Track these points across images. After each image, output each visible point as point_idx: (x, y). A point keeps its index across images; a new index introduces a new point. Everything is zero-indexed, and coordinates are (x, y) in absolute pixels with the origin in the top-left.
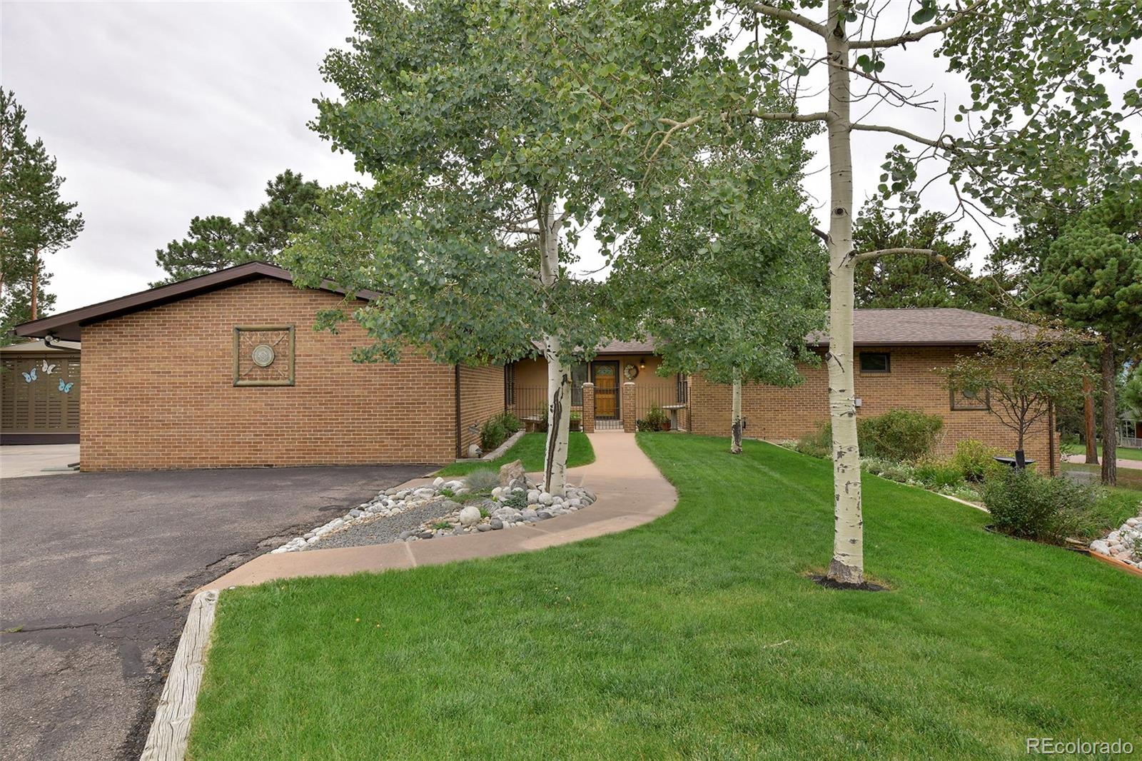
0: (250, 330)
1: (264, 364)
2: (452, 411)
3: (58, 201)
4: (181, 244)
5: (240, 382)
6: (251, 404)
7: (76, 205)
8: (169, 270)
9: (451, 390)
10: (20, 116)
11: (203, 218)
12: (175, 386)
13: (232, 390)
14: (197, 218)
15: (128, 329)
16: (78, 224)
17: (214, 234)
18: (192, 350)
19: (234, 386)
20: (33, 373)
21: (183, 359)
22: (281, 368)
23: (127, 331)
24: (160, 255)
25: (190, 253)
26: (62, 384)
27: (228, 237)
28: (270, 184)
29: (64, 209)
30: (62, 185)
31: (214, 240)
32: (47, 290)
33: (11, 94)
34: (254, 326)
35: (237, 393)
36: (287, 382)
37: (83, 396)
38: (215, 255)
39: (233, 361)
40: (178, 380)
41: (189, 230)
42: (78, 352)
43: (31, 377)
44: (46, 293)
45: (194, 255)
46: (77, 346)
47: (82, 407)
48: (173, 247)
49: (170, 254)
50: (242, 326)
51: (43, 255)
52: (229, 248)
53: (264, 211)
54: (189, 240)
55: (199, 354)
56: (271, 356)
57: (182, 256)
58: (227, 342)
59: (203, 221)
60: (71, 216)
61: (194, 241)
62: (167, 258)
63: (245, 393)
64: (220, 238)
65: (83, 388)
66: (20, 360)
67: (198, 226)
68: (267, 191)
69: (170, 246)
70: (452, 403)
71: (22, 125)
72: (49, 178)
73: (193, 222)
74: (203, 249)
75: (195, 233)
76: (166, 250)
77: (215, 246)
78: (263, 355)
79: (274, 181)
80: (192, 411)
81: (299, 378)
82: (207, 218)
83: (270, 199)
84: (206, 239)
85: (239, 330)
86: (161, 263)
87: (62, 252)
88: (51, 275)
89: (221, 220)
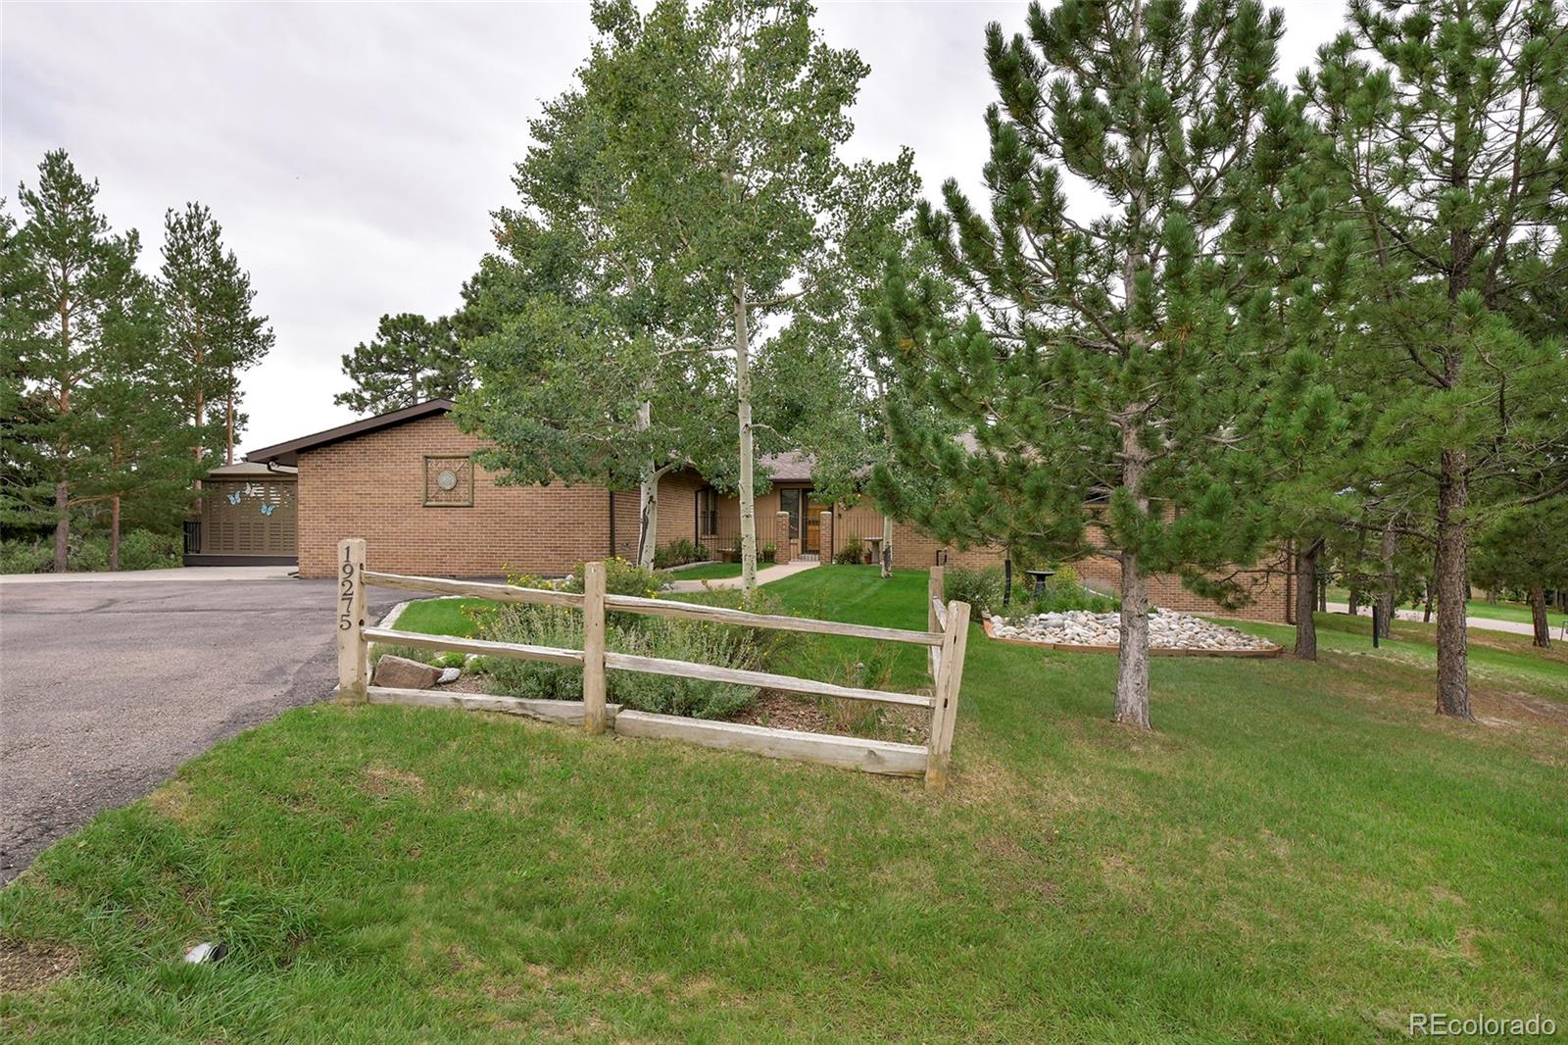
0: (437, 458)
1: (448, 488)
2: (606, 530)
3: (250, 317)
4: (369, 348)
5: (428, 503)
6: (439, 522)
7: (267, 319)
8: (357, 379)
9: (607, 513)
10: (216, 232)
11: (393, 316)
12: (375, 506)
13: (422, 510)
14: (387, 316)
15: (335, 456)
16: (268, 338)
17: (406, 335)
18: (388, 475)
19: (424, 506)
20: (237, 496)
21: (382, 482)
22: (463, 491)
23: (335, 457)
24: (346, 360)
25: (379, 357)
26: (265, 507)
27: (422, 338)
28: (465, 285)
29: (256, 323)
30: (254, 299)
31: (406, 342)
32: (240, 409)
33: (207, 209)
34: (439, 454)
35: (426, 512)
36: (467, 503)
37: (301, 514)
38: (407, 360)
39: (422, 485)
40: (377, 501)
41: (378, 330)
42: (296, 475)
43: (235, 499)
44: (239, 412)
45: (384, 360)
46: (294, 470)
47: (300, 523)
48: (361, 350)
49: (356, 359)
50: (429, 454)
51: (237, 373)
52: (422, 350)
53: (458, 319)
54: (378, 342)
55: (395, 478)
56: (454, 481)
57: (370, 361)
58: (417, 468)
59: (393, 320)
60: (263, 331)
61: (383, 344)
62: (353, 364)
63: (432, 512)
64: (412, 339)
65: (301, 507)
66: (224, 482)
67: (387, 326)
68: (462, 293)
69: (356, 350)
70: (607, 524)
71: (218, 241)
72: (242, 293)
73: (382, 321)
74: (394, 354)
75: (385, 335)
76: (353, 355)
77: (407, 350)
78: (447, 480)
79: (469, 282)
80: (389, 528)
81: (477, 501)
82: (398, 316)
83: (464, 302)
84: (396, 341)
85: (427, 457)
86: (348, 370)
87: (254, 369)
88: (243, 394)
89: (414, 318)
